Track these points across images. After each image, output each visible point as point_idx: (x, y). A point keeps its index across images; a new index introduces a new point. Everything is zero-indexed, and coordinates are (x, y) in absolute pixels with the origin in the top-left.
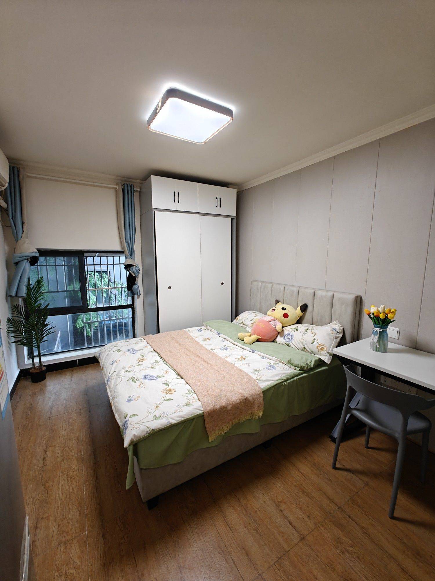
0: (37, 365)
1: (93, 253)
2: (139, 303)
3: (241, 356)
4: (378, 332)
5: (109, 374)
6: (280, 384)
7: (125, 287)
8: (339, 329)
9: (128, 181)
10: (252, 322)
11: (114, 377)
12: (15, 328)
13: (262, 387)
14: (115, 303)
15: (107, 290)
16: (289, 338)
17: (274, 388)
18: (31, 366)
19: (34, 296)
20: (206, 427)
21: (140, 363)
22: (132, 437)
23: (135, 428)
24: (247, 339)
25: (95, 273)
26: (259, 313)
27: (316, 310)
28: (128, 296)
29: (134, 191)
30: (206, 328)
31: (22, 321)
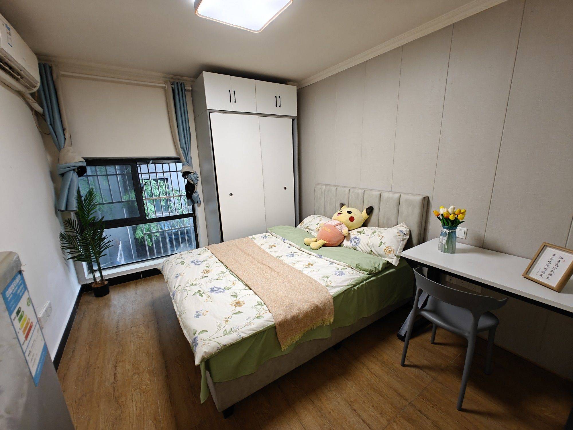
0: (98, 280)
1: (146, 160)
2: (200, 211)
3: (308, 263)
4: (447, 234)
5: (174, 287)
6: (350, 290)
7: (184, 196)
8: (406, 231)
9: (178, 79)
10: (318, 226)
11: (179, 291)
12: (70, 243)
13: (332, 294)
14: (175, 212)
15: (165, 199)
16: (355, 242)
17: (343, 294)
18: (93, 281)
19: (86, 210)
20: (278, 337)
21: (206, 275)
22: (203, 355)
23: (205, 345)
24: (314, 245)
25: (151, 181)
26: (324, 217)
27: (382, 212)
28: (188, 205)
29: (185, 90)
30: (270, 235)
31: (77, 235)
